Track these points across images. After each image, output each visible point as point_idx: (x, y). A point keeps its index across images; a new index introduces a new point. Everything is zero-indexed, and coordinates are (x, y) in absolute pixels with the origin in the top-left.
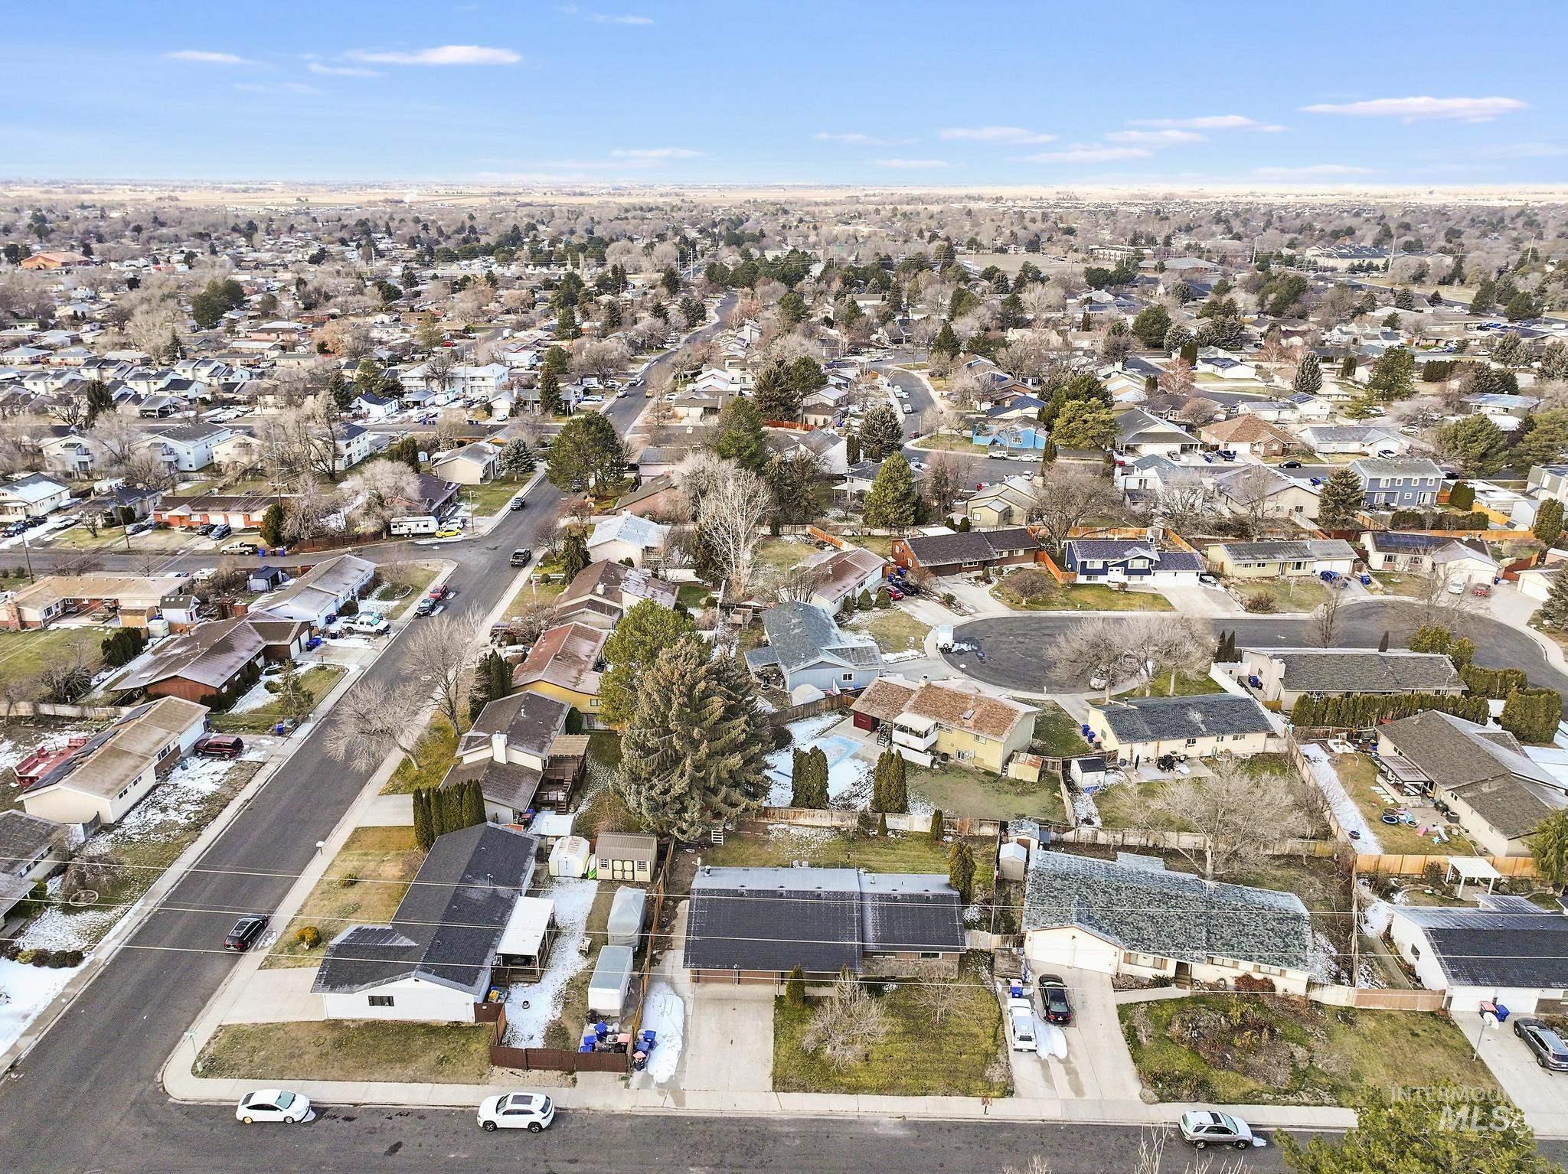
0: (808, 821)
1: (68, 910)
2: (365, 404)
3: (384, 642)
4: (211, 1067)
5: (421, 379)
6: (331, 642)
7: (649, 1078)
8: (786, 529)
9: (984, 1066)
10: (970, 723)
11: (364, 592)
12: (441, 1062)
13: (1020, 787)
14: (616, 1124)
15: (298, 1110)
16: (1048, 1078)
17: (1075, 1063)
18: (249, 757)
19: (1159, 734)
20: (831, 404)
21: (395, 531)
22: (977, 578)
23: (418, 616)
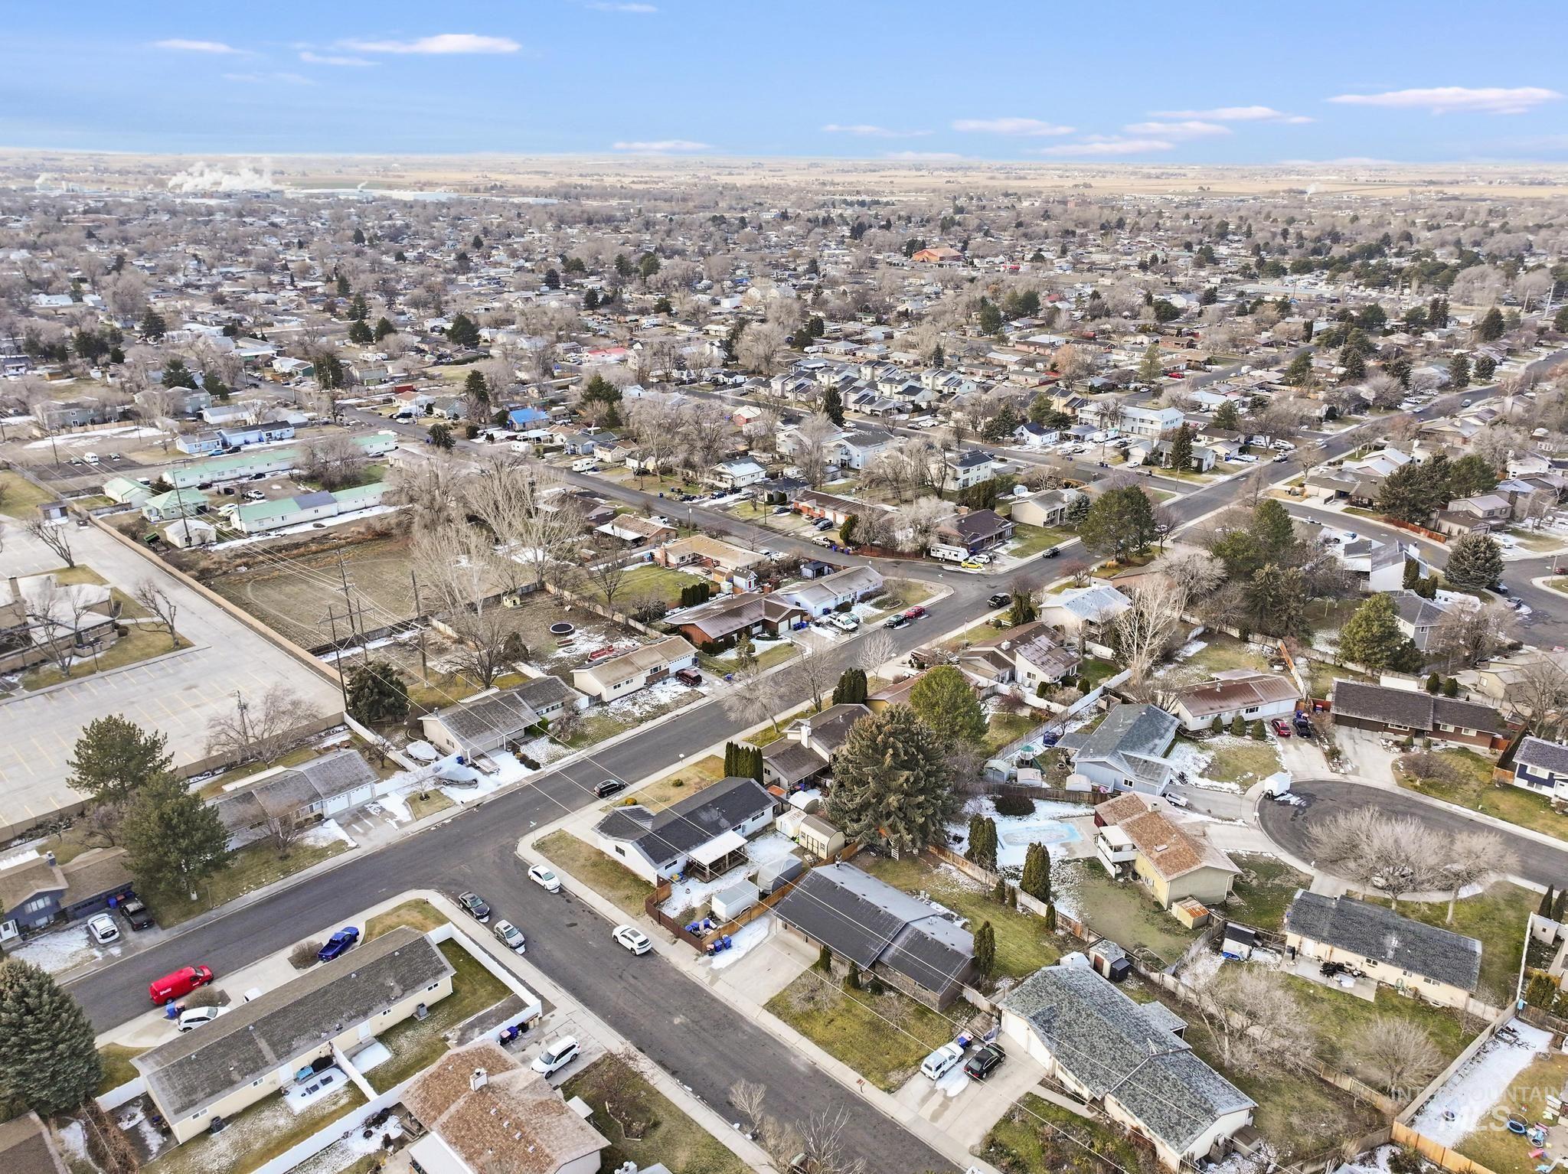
0: (970, 872)
1: (553, 741)
2: (1026, 432)
3: (846, 638)
4: (540, 847)
5: (1097, 414)
6: (813, 628)
7: (711, 962)
8: (1258, 637)
9: (893, 1069)
10: (1156, 855)
11: (865, 598)
12: (628, 897)
13: (1173, 926)
14: (672, 974)
15: (551, 884)
16: (925, 1100)
17: (953, 1105)
18: (701, 689)
19: (1335, 940)
20: (1480, 514)
21: (933, 554)
22: (1396, 743)
23: (885, 627)
